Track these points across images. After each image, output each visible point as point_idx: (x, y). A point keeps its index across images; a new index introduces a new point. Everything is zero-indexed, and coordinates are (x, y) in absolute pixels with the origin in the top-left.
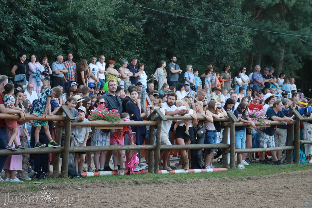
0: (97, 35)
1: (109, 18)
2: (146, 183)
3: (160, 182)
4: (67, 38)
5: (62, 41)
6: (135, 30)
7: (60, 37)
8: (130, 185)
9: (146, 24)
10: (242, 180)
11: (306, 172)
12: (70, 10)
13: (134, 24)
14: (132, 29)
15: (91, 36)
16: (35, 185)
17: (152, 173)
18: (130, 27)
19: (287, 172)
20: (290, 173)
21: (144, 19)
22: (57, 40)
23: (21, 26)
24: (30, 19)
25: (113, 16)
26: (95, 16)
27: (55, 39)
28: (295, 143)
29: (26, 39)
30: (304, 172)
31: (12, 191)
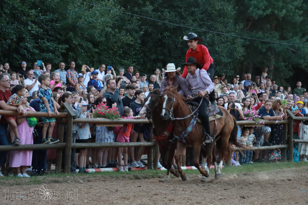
0: (96, 44)
1: (107, 29)
2: (145, 178)
4: (67, 46)
5: (62, 49)
6: (132, 41)
7: (61, 46)
8: (130, 179)
9: (143, 34)
11: (300, 169)
12: (70, 21)
13: (131, 35)
14: (129, 39)
15: (90, 46)
16: (38, 179)
17: (151, 169)
18: (127, 38)
19: (282, 169)
20: (285, 169)
21: (141, 30)
22: (57, 49)
23: (24, 35)
24: (32, 27)
25: (112, 27)
26: (94, 26)
27: (56, 47)
28: (288, 142)
29: (29, 46)
30: (298, 169)
31: (16, 185)
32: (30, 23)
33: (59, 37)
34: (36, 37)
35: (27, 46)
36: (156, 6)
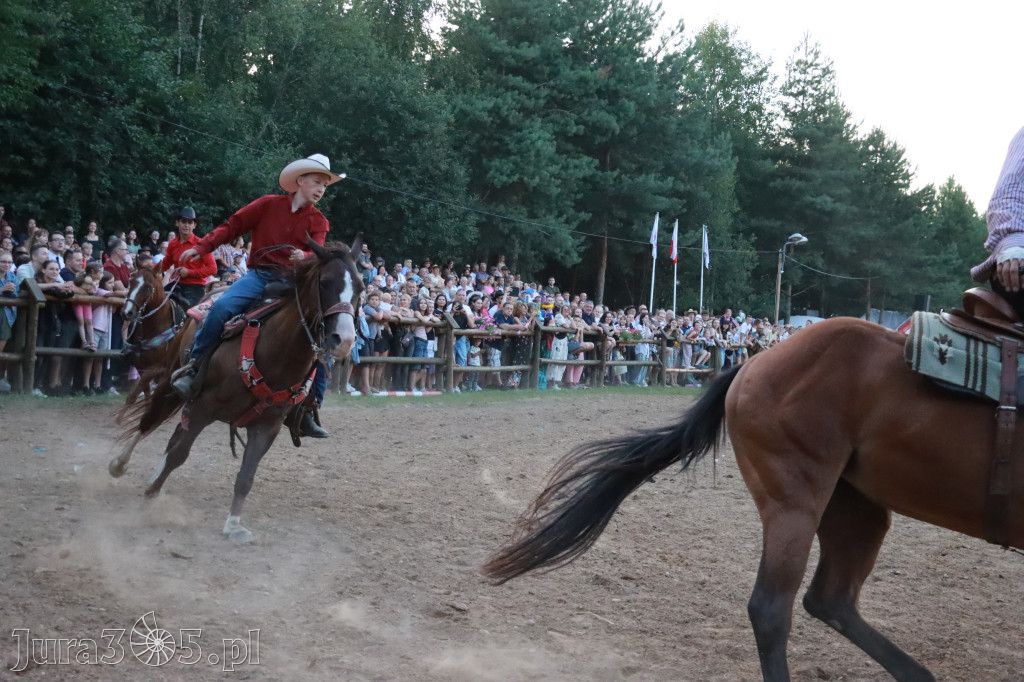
3: (350, 406)
4: (221, 209)
5: (214, 212)
7: (212, 208)
9: (335, 199)
11: (547, 399)
12: (228, 172)
20: (526, 400)
23: (159, 191)
24: (171, 180)
27: (205, 210)
28: (533, 362)
29: (165, 206)
30: (544, 399)
32: (168, 173)
33: (211, 195)
34: (175, 195)
35: (163, 207)
36: (356, 159)
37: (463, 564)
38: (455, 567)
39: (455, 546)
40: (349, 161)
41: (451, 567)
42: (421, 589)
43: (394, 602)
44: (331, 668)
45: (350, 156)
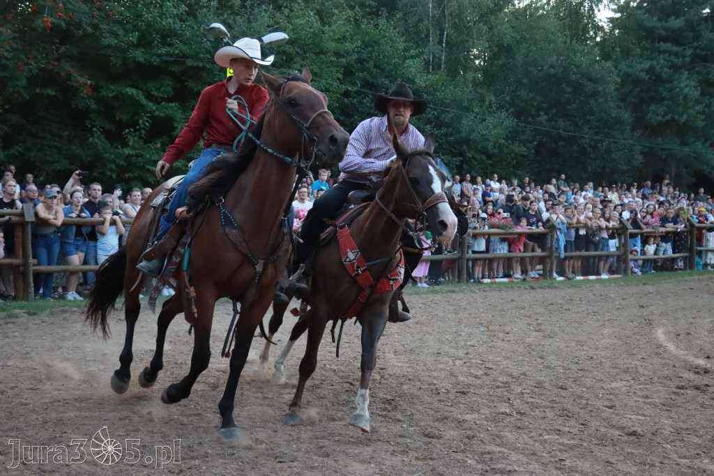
0: (489, 156)
1: (500, 141)
2: (541, 288)
3: (555, 287)
4: (461, 158)
5: (456, 161)
6: (525, 151)
7: (455, 159)
9: (537, 145)
10: (637, 285)
12: (464, 134)
13: (525, 146)
14: (522, 150)
15: (484, 157)
17: (547, 279)
18: (520, 148)
19: (684, 277)
20: (687, 278)
21: (534, 141)
25: (504, 139)
26: (487, 139)
27: (450, 160)
28: (690, 250)
30: (701, 277)
31: (415, 294)
33: (453, 150)
36: (550, 116)
37: (647, 397)
38: (641, 400)
39: (640, 384)
40: (546, 117)
41: (638, 399)
42: (617, 415)
43: (598, 424)
44: (556, 468)
45: (546, 114)
